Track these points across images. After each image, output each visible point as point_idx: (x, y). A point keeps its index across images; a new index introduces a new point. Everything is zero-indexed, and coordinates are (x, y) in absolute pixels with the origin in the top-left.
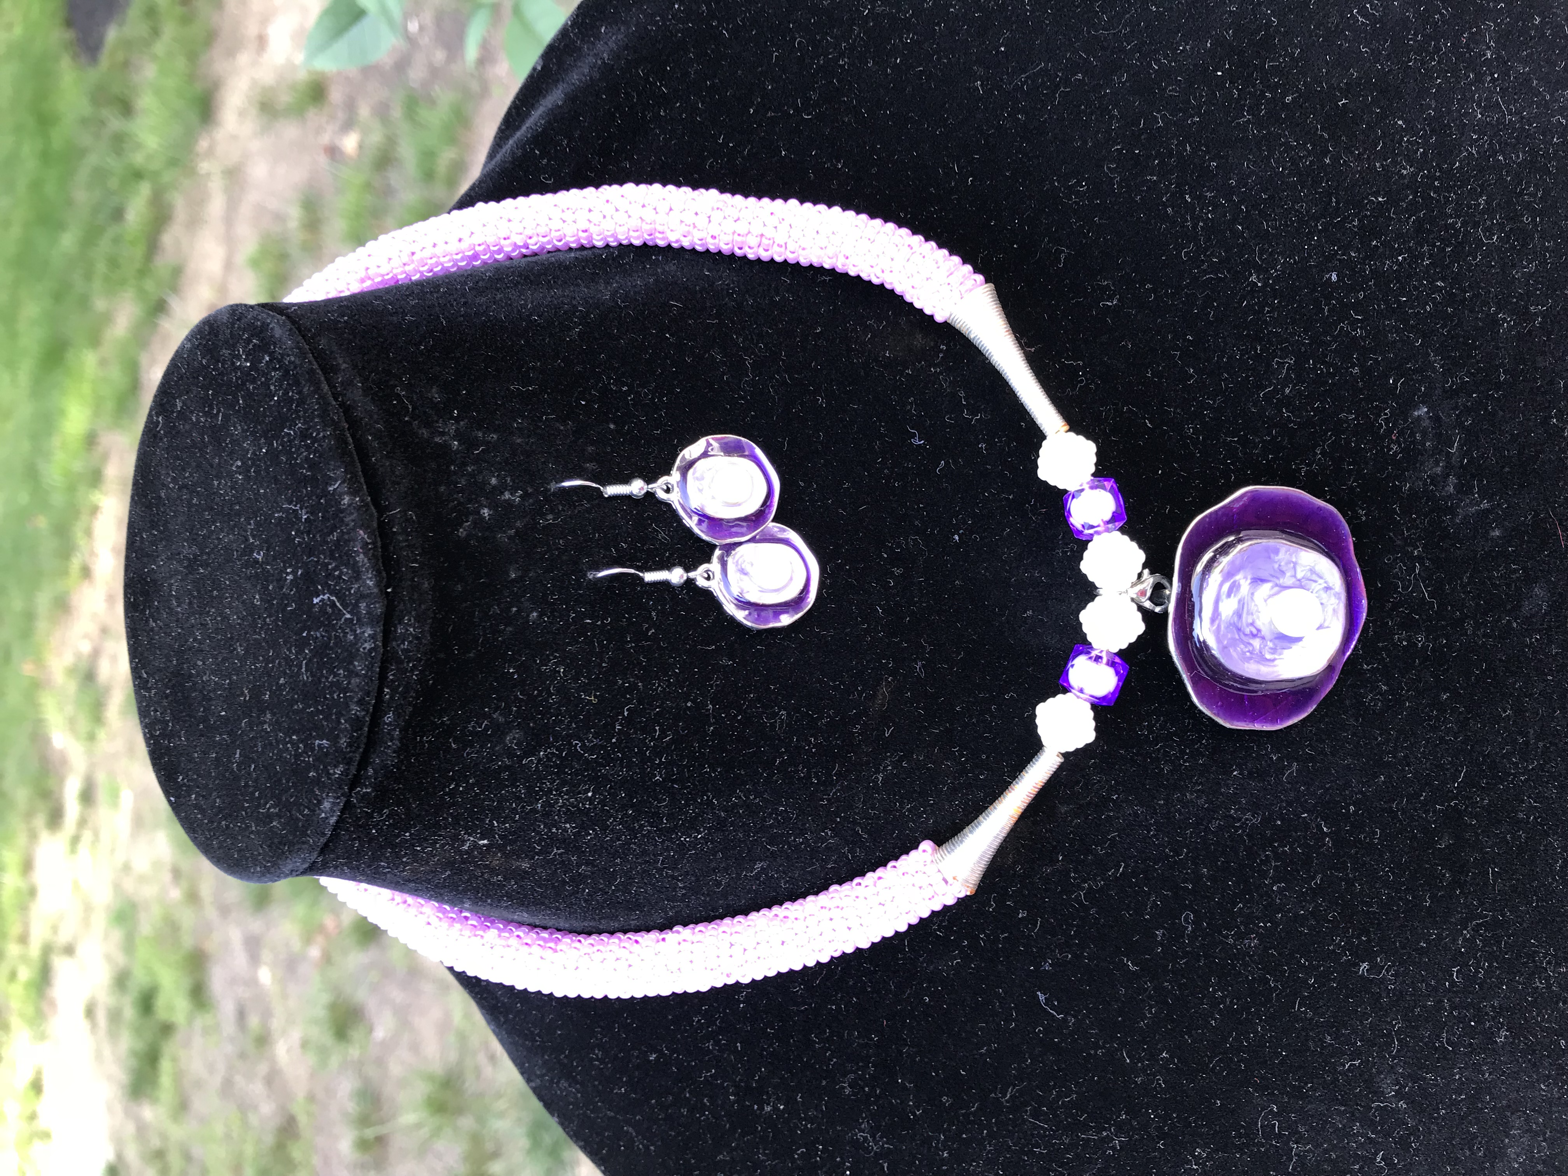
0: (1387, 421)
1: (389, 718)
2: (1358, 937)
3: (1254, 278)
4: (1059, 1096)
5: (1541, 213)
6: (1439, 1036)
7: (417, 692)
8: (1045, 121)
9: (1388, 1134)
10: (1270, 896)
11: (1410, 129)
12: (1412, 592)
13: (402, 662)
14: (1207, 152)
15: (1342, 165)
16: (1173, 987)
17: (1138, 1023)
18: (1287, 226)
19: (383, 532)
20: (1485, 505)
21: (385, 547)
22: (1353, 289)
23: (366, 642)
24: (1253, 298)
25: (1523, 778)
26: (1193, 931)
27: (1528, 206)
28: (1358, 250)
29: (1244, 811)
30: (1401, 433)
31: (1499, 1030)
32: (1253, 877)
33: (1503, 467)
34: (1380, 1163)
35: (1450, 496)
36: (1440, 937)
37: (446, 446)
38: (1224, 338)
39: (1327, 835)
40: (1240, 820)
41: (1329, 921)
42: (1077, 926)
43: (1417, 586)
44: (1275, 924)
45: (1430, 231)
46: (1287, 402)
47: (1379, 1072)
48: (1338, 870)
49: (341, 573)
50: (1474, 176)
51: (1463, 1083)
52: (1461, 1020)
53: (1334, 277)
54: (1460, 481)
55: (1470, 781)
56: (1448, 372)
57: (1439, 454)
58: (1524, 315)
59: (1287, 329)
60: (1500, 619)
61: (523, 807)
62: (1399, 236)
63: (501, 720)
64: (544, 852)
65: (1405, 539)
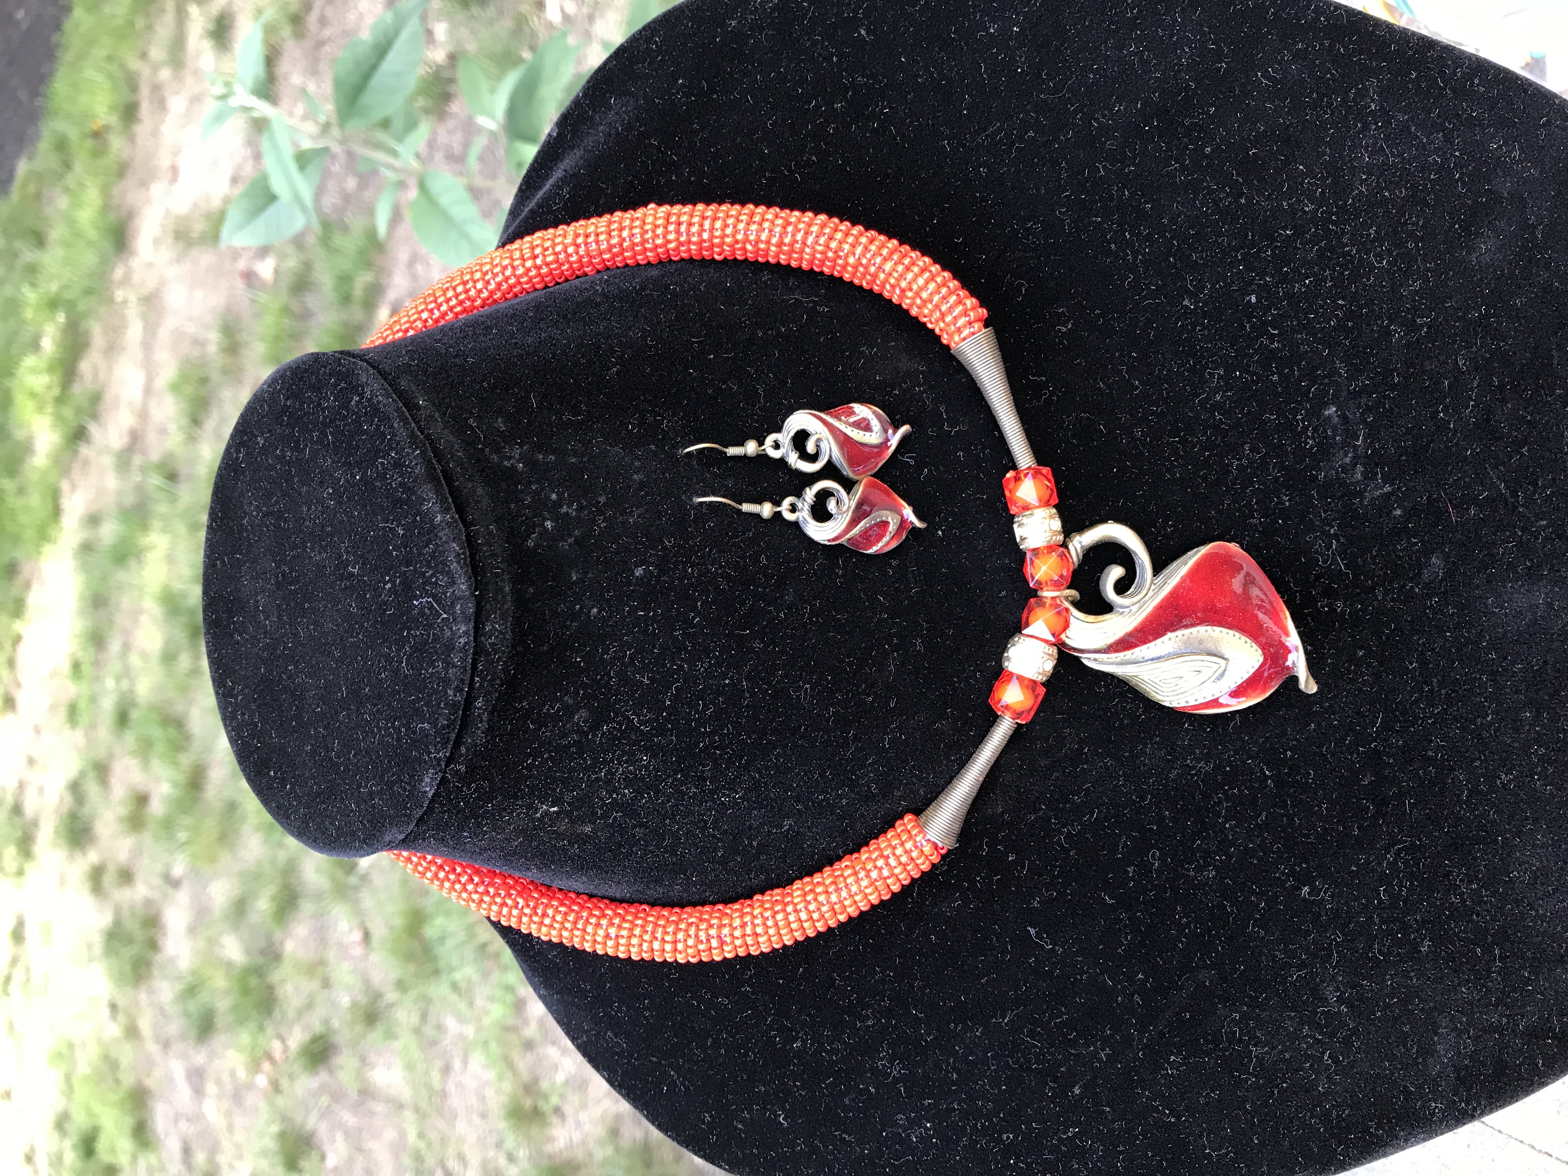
0: (1303, 420)
1: (479, 703)
2: (1300, 866)
3: (1186, 302)
4: (1051, 1019)
5: (1422, 239)
6: (1371, 947)
7: (501, 680)
8: (1004, 174)
9: (1333, 1035)
10: (1223, 832)
11: (1310, 173)
12: (1331, 564)
13: (489, 654)
14: (1143, 196)
15: (1255, 205)
16: (1144, 916)
17: (1117, 949)
18: (1213, 257)
19: (470, 543)
21: (472, 556)
23: (460, 637)
24: (1187, 318)
25: (1430, 721)
26: (1160, 866)
27: (1411, 235)
28: (1272, 276)
29: (1198, 760)
30: (1315, 430)
31: (1422, 940)
32: (1208, 817)
33: (1401, 456)
34: (1327, 1060)
36: (1367, 861)
37: (513, 468)
38: (1162, 354)
39: (1270, 778)
40: (1194, 768)
41: (1274, 853)
42: (1060, 866)
43: (1334, 561)
44: (1229, 857)
45: (1330, 259)
46: (1217, 407)
47: (1323, 982)
48: (1280, 808)
49: (438, 579)
50: (1364, 211)
51: (1394, 988)
52: (1390, 933)
53: (1253, 299)
54: (1366, 468)
55: (1386, 726)
56: (1351, 378)
57: (1348, 446)
58: (1411, 327)
60: (1404, 586)
61: (589, 776)
63: (570, 701)
64: (605, 816)
65: (1322, 520)
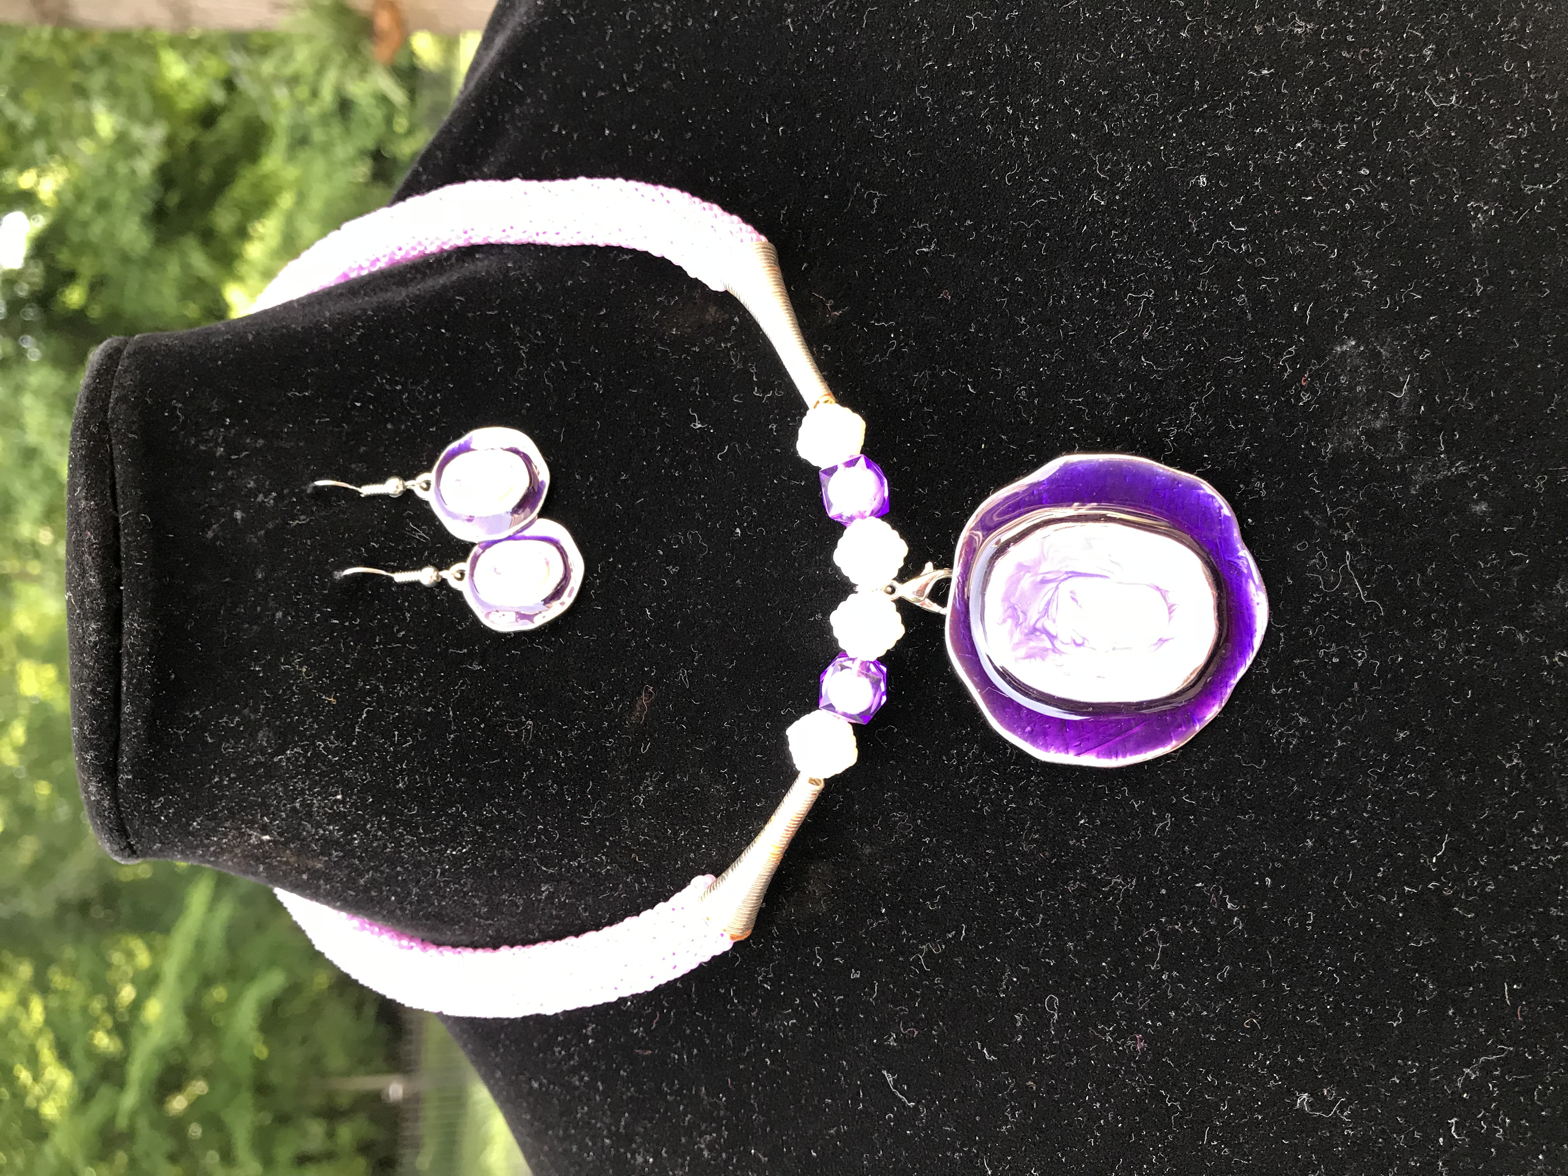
20: (1460, 468)
22: (1232, 193)
35: (1402, 459)
59: (1143, 254)
62: (1298, 115)
